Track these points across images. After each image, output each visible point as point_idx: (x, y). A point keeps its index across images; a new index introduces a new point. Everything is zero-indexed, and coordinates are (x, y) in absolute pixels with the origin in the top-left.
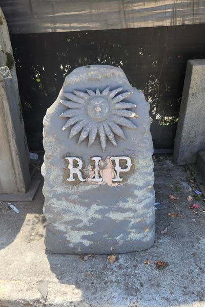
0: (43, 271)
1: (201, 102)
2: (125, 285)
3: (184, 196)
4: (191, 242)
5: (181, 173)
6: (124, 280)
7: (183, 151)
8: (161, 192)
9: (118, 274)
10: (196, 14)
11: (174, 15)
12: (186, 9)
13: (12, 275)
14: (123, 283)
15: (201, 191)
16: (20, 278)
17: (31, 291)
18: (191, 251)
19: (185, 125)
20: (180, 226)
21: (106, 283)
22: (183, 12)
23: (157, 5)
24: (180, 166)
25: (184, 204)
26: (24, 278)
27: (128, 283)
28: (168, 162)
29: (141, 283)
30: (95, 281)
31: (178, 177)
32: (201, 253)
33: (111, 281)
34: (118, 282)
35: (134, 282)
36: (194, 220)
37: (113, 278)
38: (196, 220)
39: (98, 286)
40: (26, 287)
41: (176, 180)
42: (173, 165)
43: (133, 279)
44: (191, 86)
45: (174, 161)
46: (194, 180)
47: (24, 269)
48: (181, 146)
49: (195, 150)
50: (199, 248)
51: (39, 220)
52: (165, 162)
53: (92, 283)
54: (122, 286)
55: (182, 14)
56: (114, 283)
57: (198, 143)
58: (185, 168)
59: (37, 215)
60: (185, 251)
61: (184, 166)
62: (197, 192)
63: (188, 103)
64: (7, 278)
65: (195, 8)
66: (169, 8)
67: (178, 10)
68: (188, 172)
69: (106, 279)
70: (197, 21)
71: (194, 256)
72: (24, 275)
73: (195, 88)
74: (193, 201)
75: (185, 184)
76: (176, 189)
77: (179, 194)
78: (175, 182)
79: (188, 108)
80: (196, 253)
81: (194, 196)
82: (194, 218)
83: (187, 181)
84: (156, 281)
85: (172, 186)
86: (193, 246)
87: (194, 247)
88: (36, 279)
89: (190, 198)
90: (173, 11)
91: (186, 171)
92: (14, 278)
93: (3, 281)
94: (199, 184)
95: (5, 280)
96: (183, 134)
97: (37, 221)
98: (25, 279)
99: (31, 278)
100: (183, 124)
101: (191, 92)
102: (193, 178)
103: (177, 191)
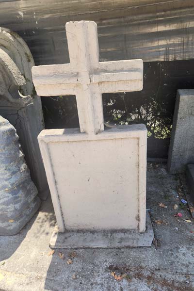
0: (43, 267)
1: (188, 124)
2: (107, 288)
3: (171, 204)
4: (171, 250)
5: (172, 181)
6: (108, 283)
7: (174, 163)
8: (152, 198)
9: (103, 277)
10: (186, 52)
11: (167, 53)
12: (177, 48)
13: (17, 269)
14: (106, 286)
15: (186, 201)
16: (23, 272)
17: (29, 286)
18: (169, 259)
19: (175, 142)
20: (164, 234)
21: (92, 284)
22: (175, 50)
23: (153, 46)
24: (172, 174)
25: (170, 212)
26: (27, 272)
27: (110, 287)
28: (162, 170)
29: (121, 287)
30: (83, 282)
31: (169, 185)
32: (178, 262)
33: (96, 283)
34: (102, 285)
35: (116, 286)
36: (177, 228)
37: (99, 280)
38: (179, 229)
39: (85, 286)
40: (27, 281)
41: (167, 188)
42: (166, 173)
43: (115, 282)
44: (179, 111)
45: (167, 170)
46: (182, 189)
47: (28, 264)
48: (172, 158)
49: (185, 163)
50: (177, 257)
51: (48, 219)
52: (160, 170)
53: (81, 283)
54: (105, 289)
55: (174, 52)
56: (98, 285)
57: (187, 157)
58: (176, 176)
59: (47, 214)
60: (165, 260)
61: (175, 175)
62: (183, 201)
63: (177, 125)
64: (13, 271)
65: (185, 47)
66: (163, 48)
67: (170, 48)
68: (178, 181)
69: (92, 281)
70: (187, 58)
71: (172, 265)
72: (27, 270)
73: (183, 113)
74: (178, 210)
75: (174, 193)
76: (166, 197)
77: (167, 201)
78: (166, 190)
79: (177, 128)
80: (174, 262)
81: (180, 205)
82: (177, 227)
83: (177, 189)
84: (134, 287)
85: (162, 193)
86: (172, 254)
87: (173, 256)
88: (36, 274)
89: (176, 206)
90: (166, 50)
91: (176, 180)
92: (19, 272)
93: (10, 273)
94: (186, 193)
95: (12, 272)
96: (174, 149)
97: (46, 219)
98: (27, 274)
99: (32, 273)
100: (173, 141)
101: (179, 116)
102: (182, 187)
103: (166, 198)
